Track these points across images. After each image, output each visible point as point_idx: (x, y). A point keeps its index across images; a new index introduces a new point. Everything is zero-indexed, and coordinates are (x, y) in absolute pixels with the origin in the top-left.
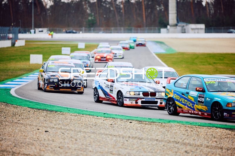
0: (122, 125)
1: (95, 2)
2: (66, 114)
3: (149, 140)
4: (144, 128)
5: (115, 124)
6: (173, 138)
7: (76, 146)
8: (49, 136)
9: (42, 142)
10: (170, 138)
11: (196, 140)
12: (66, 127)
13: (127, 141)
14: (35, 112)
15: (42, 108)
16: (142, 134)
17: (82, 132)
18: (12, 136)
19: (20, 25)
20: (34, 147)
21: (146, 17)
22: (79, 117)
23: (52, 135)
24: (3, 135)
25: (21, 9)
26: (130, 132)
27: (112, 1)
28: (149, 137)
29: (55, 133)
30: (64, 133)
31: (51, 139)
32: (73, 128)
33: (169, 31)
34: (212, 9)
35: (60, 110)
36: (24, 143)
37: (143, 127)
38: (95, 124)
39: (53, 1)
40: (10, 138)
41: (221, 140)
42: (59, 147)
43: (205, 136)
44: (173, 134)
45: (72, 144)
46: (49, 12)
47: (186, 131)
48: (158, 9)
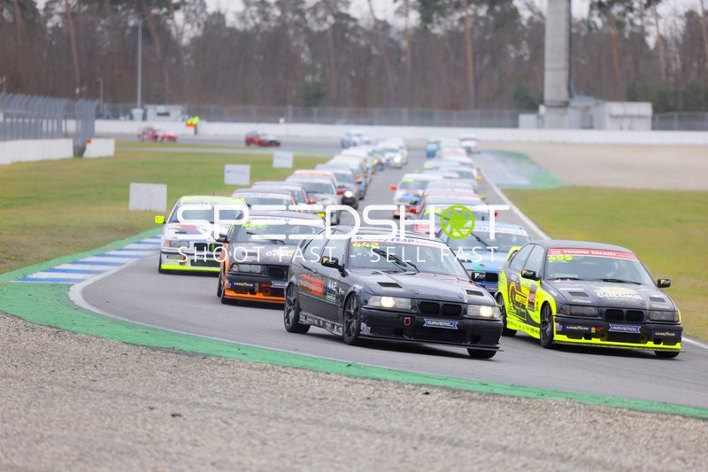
0: (401, 399)
1: (325, 31)
2: (236, 365)
3: (479, 448)
4: (465, 410)
5: (380, 397)
6: (553, 445)
7: (264, 461)
8: (183, 431)
9: (161, 446)
10: (543, 442)
11: (621, 451)
12: (233, 404)
13: (415, 448)
14: (143, 357)
15: (163, 344)
16: (459, 430)
17: (281, 418)
18: (73, 427)
19: (101, 92)
20: (138, 461)
21: (475, 78)
22: (274, 374)
23: (192, 427)
24: (45, 425)
25: (104, 47)
26: (423, 423)
27: (375, 27)
28: (482, 440)
29: (202, 421)
30: (230, 421)
31: (188, 439)
32: (255, 406)
33: (543, 122)
34: (675, 59)
35: (218, 351)
36: (108, 449)
37: (463, 407)
38: (323, 397)
39: (199, 25)
40: (66, 433)
41: (700, 456)
42: (213, 464)
43: (649, 442)
44: (552, 431)
45: (252, 455)
46: (188, 56)
47: (591, 422)
48: (512, 55)
